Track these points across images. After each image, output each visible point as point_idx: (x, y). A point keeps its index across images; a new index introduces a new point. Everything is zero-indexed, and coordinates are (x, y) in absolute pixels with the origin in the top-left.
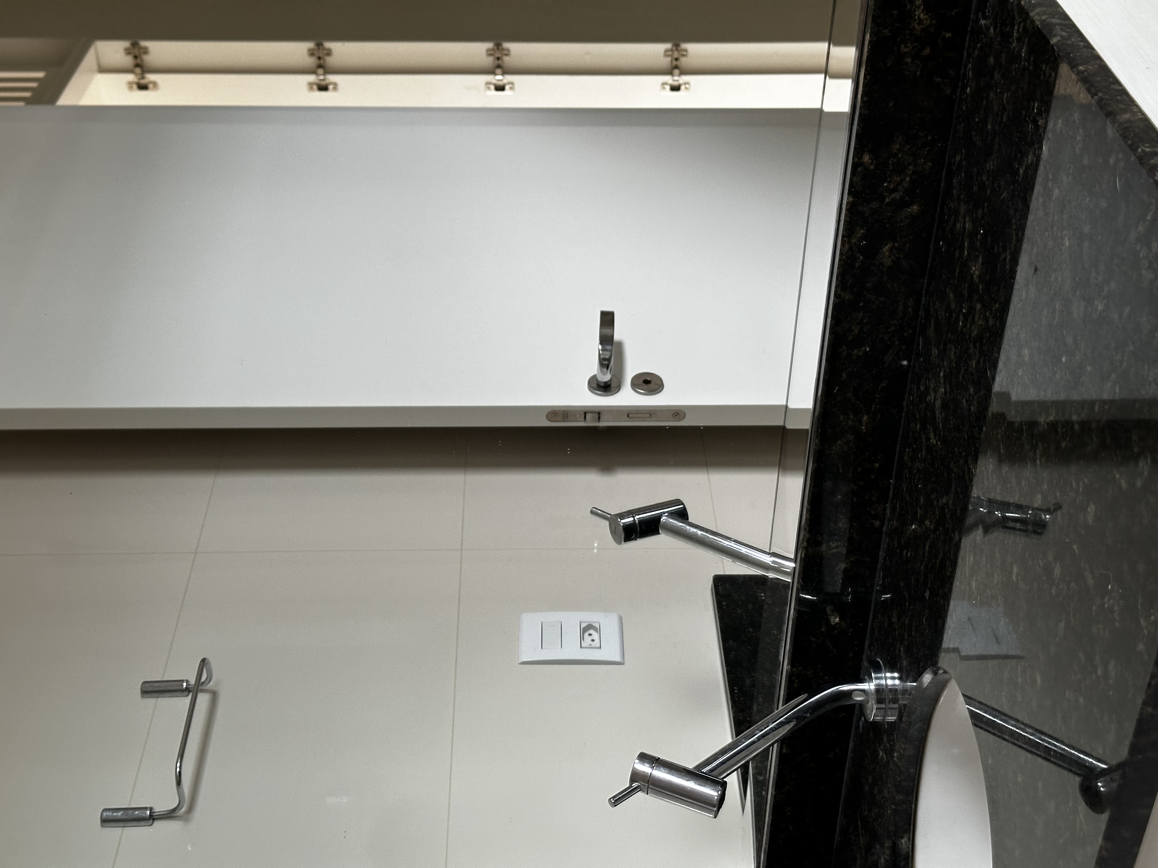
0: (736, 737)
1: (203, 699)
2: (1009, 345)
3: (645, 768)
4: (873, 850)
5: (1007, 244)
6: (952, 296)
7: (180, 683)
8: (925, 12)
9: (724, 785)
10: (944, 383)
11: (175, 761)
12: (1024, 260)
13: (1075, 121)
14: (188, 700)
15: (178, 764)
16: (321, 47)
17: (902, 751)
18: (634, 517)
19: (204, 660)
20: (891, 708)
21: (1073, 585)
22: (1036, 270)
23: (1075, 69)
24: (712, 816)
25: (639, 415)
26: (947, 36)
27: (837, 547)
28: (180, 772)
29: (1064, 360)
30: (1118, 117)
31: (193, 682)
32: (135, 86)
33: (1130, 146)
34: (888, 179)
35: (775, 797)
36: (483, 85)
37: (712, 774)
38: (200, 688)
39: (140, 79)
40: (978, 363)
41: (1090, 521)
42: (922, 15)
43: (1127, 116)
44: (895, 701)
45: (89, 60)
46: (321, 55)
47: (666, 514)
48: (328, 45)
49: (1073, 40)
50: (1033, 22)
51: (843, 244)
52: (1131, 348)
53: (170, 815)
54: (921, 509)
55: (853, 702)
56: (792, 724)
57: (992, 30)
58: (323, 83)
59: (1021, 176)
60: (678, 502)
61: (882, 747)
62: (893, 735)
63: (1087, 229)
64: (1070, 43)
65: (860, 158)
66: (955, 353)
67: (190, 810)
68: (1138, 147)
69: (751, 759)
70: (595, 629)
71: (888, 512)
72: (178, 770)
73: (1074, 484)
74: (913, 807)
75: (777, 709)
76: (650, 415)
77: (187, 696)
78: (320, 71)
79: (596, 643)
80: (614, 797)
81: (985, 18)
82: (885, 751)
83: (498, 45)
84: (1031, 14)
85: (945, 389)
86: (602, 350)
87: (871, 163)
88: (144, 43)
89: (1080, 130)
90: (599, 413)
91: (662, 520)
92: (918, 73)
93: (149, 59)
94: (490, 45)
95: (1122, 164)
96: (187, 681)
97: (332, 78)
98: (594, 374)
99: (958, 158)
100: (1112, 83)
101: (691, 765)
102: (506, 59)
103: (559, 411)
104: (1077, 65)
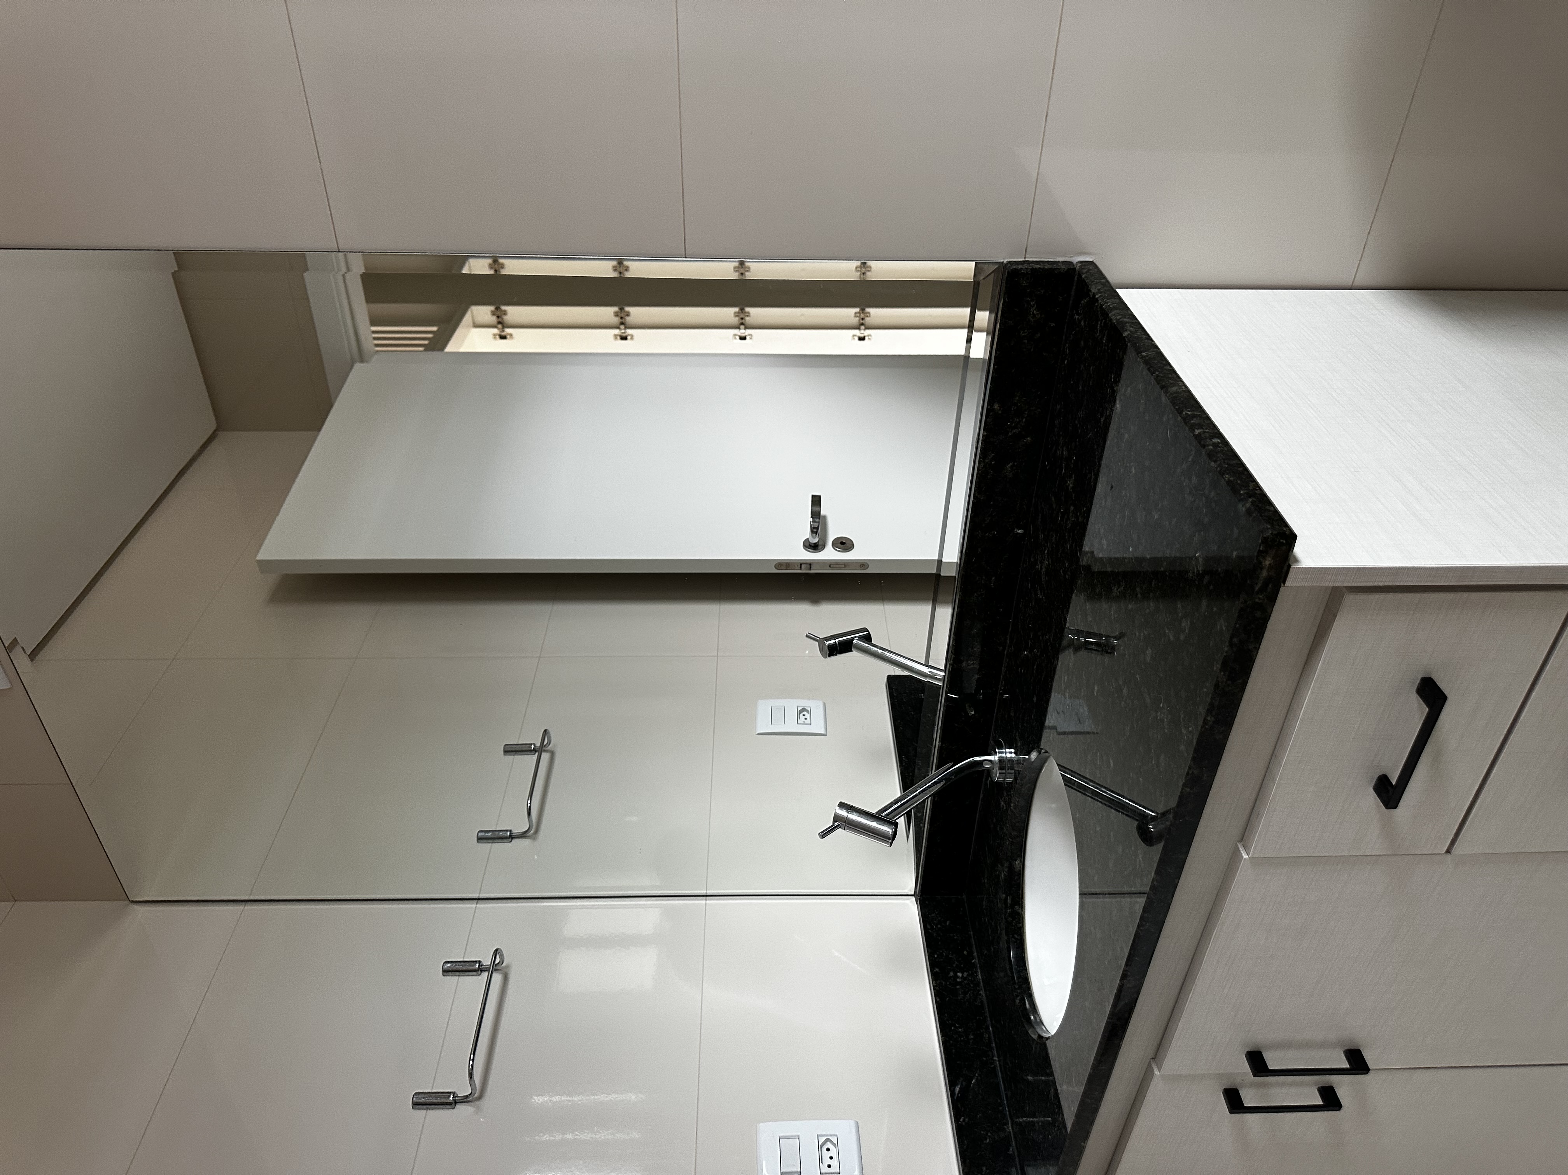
0: (903, 792)
1: (545, 757)
2: (1093, 537)
3: (843, 813)
4: (996, 868)
5: (1092, 468)
6: (1053, 499)
7: (530, 745)
8: (1037, 310)
9: (896, 825)
10: (1048, 558)
11: (527, 799)
12: (1102, 479)
13: (1139, 390)
14: (535, 756)
15: (529, 802)
16: (623, 311)
17: (1016, 803)
18: (835, 640)
19: (545, 731)
20: (1009, 773)
21: (1136, 702)
22: (1112, 487)
23: (1139, 355)
24: (888, 845)
25: (838, 566)
26: (1052, 325)
27: (973, 664)
28: (530, 807)
29: (1131, 549)
30: (1169, 390)
31: (538, 745)
32: (498, 337)
33: (1177, 410)
34: (1011, 420)
35: (929, 830)
36: (731, 336)
37: (888, 817)
38: (543, 749)
39: (501, 332)
40: (1071, 546)
41: (1148, 659)
42: (1035, 312)
43: (1175, 389)
44: (1012, 768)
45: (467, 318)
46: (623, 316)
47: (857, 638)
48: (627, 309)
49: (1139, 334)
50: (1111, 320)
51: (979, 463)
52: (1178, 546)
53: (523, 835)
54: (1031, 641)
55: (983, 769)
56: (942, 783)
57: (1082, 323)
58: (624, 335)
59: (1102, 423)
60: (865, 630)
61: (1003, 799)
62: (1011, 792)
63: (1147, 463)
64: (1136, 336)
65: (992, 406)
66: (1056, 538)
67: (537, 831)
68: (1183, 411)
69: (914, 807)
70: (808, 711)
71: (1008, 641)
72: (529, 805)
73: (1137, 634)
74: (1024, 840)
75: (931, 774)
76: (845, 566)
77: (535, 754)
78: (622, 327)
79: (808, 721)
80: (822, 832)
81: (1078, 314)
82: (1005, 802)
83: (742, 310)
84: (1110, 315)
85: (1048, 562)
86: (812, 522)
87: (999, 410)
88: (504, 308)
89: (1143, 396)
90: (810, 564)
91: (854, 642)
92: (1032, 350)
93: (507, 319)
94: (737, 309)
95: (1171, 422)
96: (534, 745)
97: (630, 331)
98: (807, 538)
99: (1058, 407)
100: (1165, 365)
101: (874, 811)
102: (747, 318)
103: (783, 563)
104: (1141, 352)
